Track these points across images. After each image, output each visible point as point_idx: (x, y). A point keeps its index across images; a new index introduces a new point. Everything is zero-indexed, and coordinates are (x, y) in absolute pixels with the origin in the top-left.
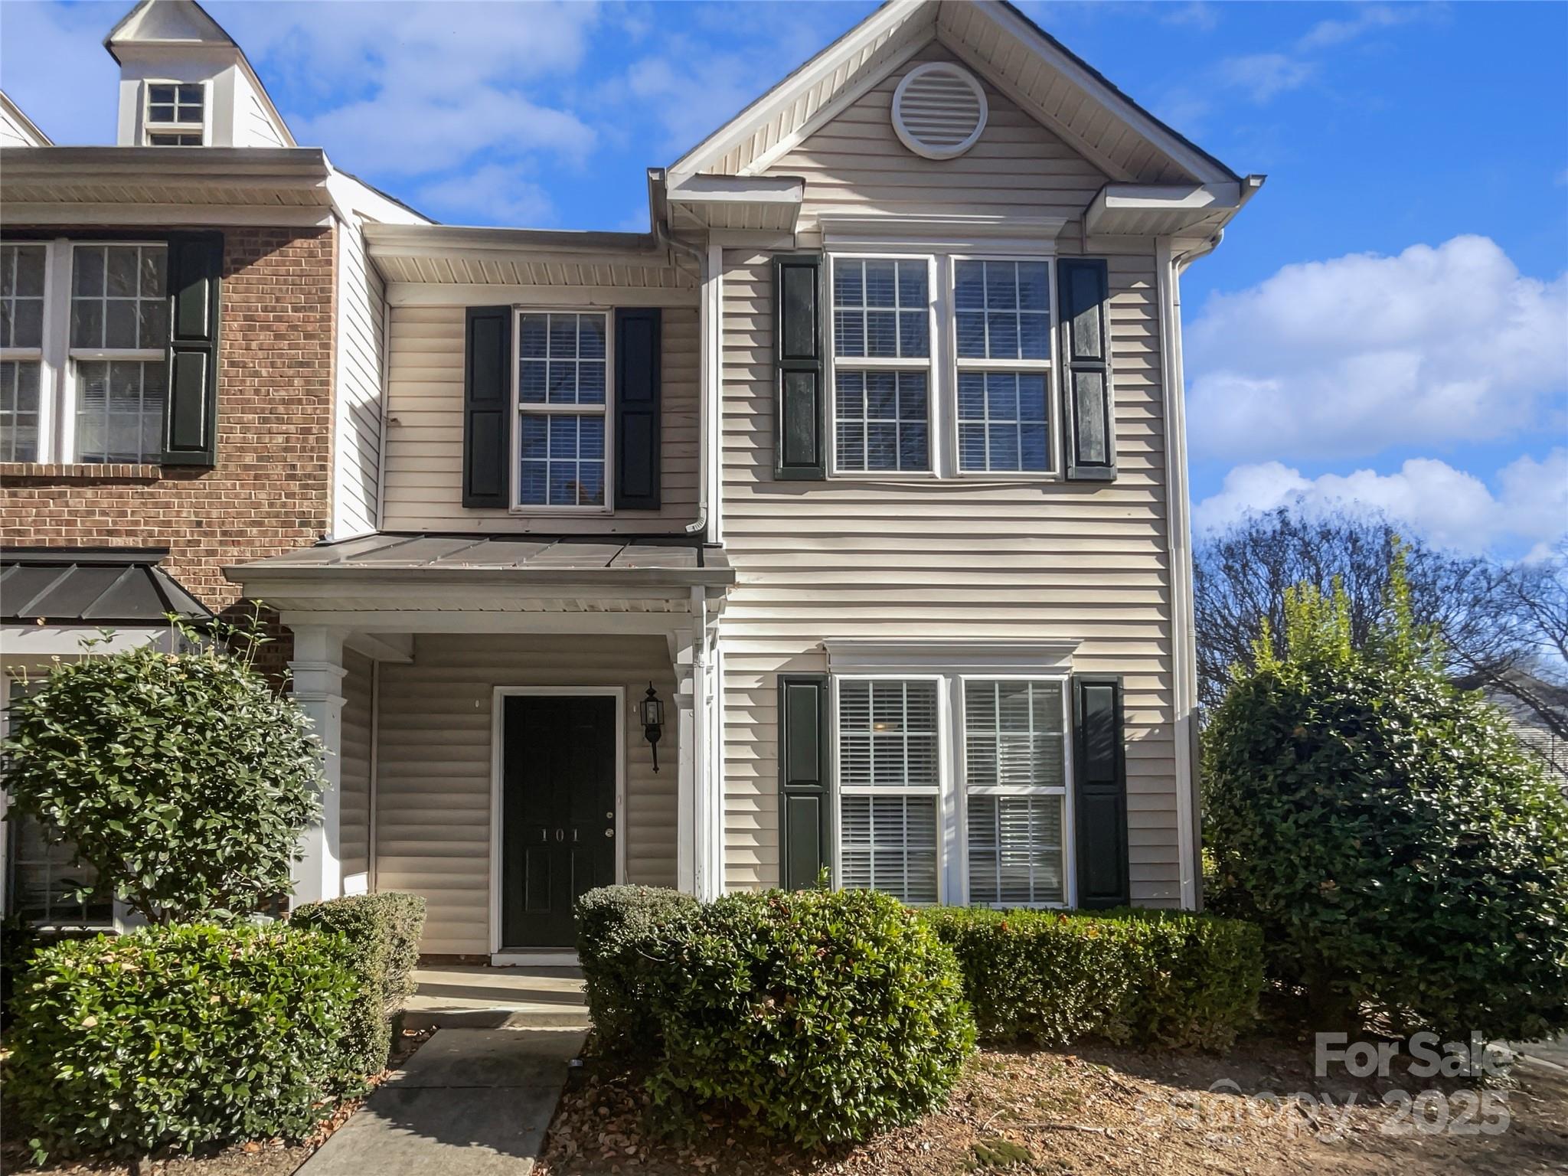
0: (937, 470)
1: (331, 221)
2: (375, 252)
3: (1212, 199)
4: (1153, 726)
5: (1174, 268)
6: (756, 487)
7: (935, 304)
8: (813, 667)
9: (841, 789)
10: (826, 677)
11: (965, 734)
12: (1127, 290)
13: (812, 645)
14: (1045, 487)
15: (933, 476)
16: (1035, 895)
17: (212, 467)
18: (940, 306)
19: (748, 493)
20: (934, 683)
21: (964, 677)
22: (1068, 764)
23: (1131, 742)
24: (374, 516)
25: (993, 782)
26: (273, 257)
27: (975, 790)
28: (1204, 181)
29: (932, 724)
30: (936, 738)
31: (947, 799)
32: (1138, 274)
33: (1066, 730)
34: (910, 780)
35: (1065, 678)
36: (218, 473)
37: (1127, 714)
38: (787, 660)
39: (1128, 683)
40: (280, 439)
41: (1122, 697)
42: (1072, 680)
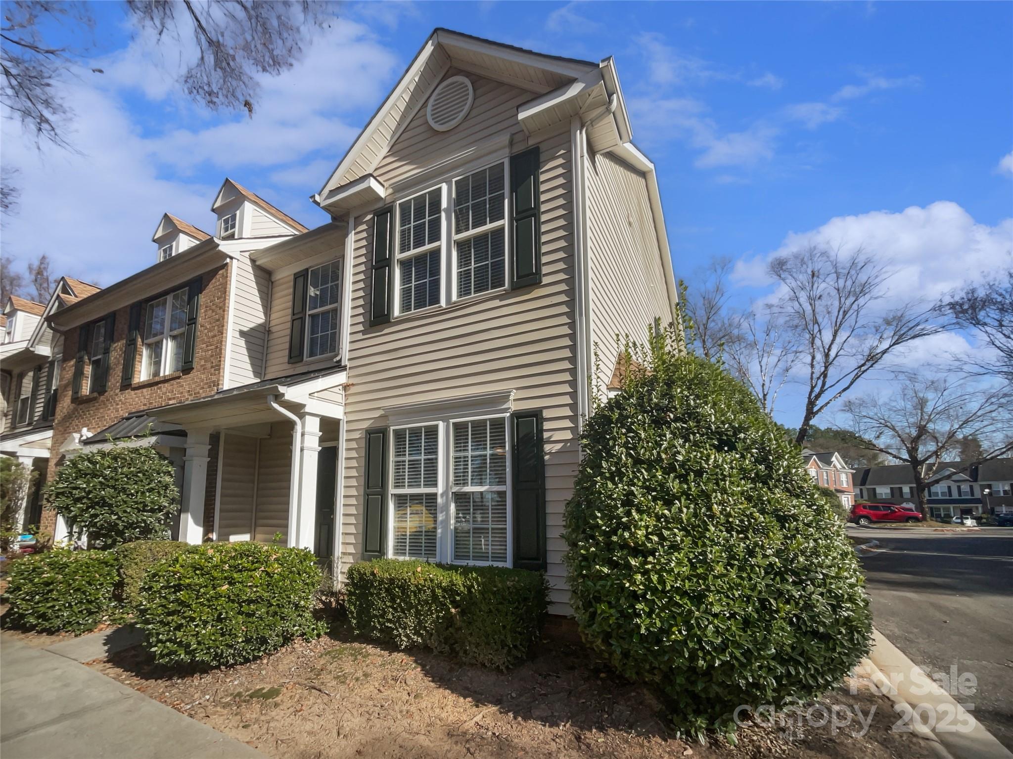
0: (443, 303)
1: (228, 260)
2: (258, 263)
3: (584, 85)
4: (565, 441)
5: (581, 133)
6: (364, 332)
7: (445, 210)
8: (380, 424)
9: (392, 490)
10: (386, 429)
11: (452, 454)
12: (554, 158)
13: (381, 412)
14: (500, 297)
15: (441, 307)
16: (492, 557)
17: (193, 368)
18: (447, 211)
19: (360, 336)
20: (437, 426)
21: (452, 421)
22: (508, 470)
23: (550, 453)
24: (256, 374)
25: (465, 484)
26: (213, 281)
27: (455, 489)
28: (576, 77)
29: (435, 452)
30: (436, 459)
31: (442, 495)
32: (558, 146)
33: (507, 448)
34: (424, 485)
35: (508, 414)
36: (194, 371)
37: (546, 435)
38: (372, 421)
39: (546, 414)
40: (210, 352)
41: (542, 423)
42: (512, 415)
